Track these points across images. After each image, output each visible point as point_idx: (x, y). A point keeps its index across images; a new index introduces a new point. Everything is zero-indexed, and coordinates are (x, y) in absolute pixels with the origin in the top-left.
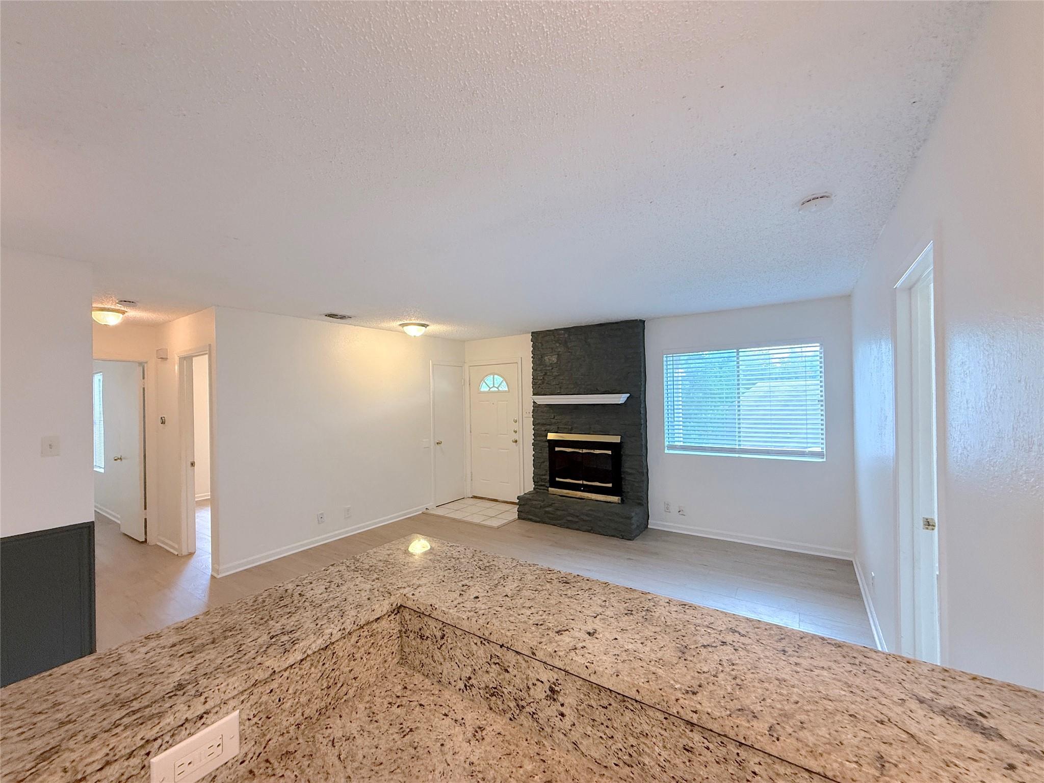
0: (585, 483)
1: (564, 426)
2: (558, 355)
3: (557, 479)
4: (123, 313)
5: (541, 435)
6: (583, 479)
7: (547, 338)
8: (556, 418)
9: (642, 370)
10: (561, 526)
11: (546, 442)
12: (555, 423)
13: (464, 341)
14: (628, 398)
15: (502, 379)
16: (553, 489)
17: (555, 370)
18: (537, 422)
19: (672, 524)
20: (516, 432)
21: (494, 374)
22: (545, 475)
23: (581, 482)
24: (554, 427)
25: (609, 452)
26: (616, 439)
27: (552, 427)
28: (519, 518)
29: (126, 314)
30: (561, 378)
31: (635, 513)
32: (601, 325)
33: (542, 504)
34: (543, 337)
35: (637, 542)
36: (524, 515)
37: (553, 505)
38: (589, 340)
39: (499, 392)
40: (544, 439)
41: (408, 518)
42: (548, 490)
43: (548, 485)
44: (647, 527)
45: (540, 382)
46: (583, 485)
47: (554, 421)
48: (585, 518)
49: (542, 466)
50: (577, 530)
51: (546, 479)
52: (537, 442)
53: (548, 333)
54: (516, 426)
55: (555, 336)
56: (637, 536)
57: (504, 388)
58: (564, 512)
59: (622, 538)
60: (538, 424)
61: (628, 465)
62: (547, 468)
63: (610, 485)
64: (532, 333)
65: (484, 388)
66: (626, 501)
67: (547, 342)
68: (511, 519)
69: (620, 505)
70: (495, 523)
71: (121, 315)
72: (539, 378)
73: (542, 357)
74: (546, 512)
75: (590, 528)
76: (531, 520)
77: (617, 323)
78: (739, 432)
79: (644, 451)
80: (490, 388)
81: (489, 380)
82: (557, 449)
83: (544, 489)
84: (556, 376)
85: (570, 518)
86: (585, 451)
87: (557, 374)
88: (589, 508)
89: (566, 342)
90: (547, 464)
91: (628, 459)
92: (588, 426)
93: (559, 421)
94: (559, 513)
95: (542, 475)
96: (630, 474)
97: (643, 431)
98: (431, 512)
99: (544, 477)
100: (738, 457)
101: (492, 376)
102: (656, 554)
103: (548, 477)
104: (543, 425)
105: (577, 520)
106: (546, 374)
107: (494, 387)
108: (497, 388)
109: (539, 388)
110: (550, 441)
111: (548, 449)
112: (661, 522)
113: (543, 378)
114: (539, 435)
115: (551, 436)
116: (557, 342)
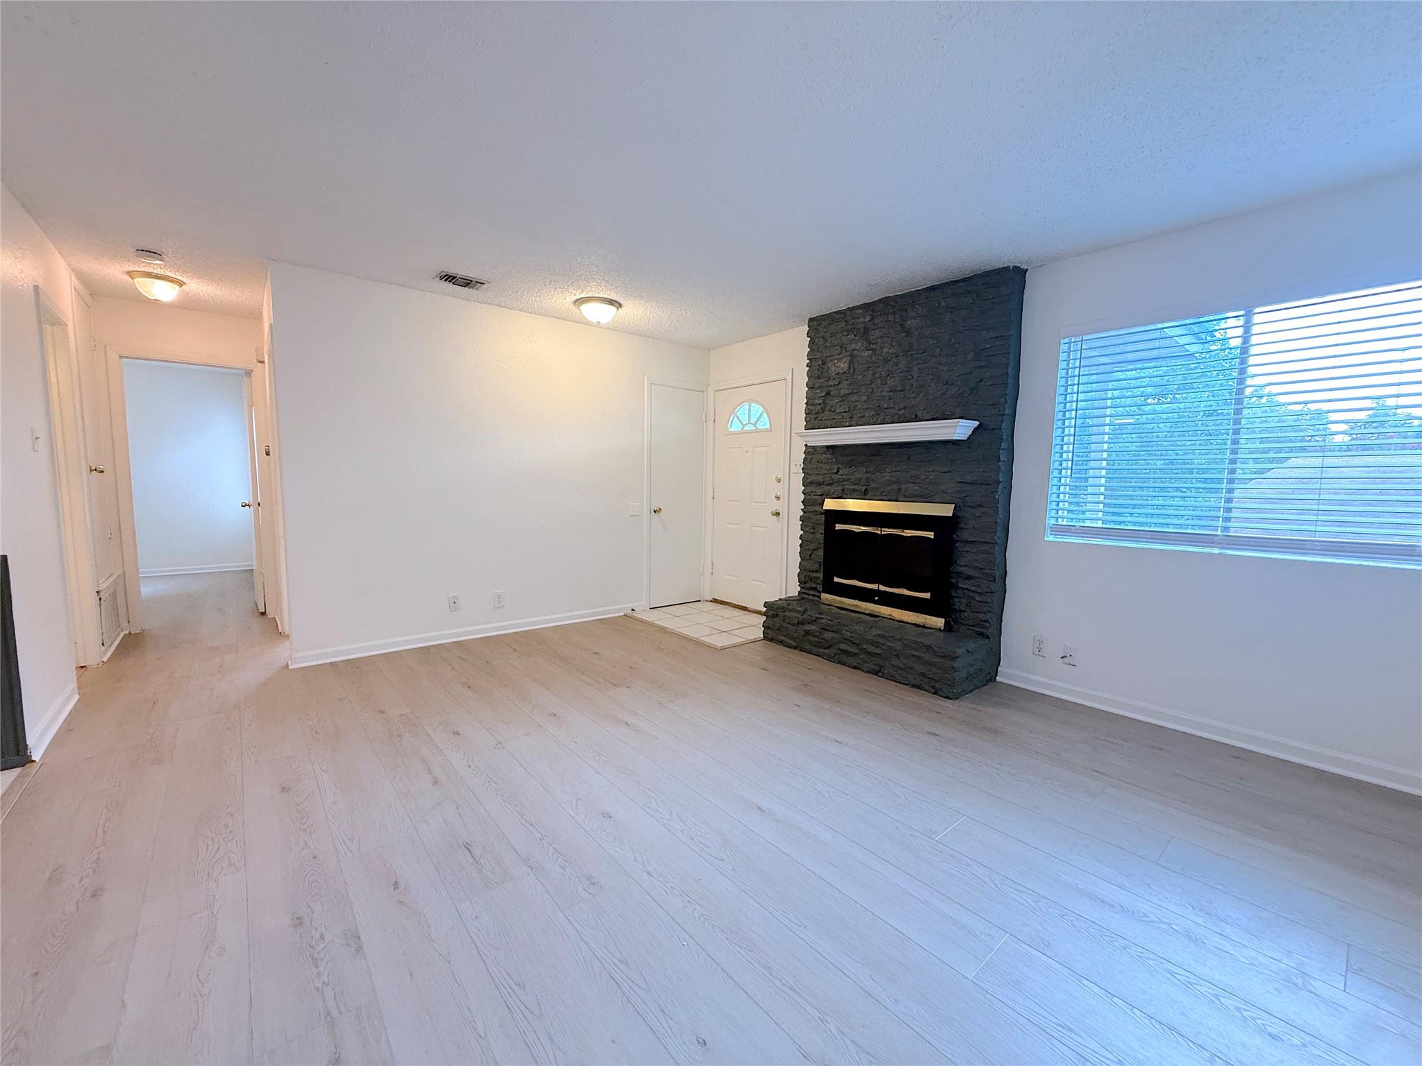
0: (882, 588)
1: (852, 487)
2: (851, 355)
3: (836, 579)
4: (181, 284)
5: (814, 503)
6: (879, 583)
7: (833, 328)
8: (841, 472)
9: (1011, 371)
10: (829, 658)
11: (822, 514)
12: (839, 482)
13: (710, 350)
14: (975, 430)
15: (762, 409)
16: (828, 596)
17: (844, 385)
18: (809, 481)
19: (1047, 680)
20: (778, 498)
21: (750, 401)
22: (816, 571)
23: (874, 587)
24: (837, 489)
25: (931, 535)
26: (946, 510)
27: (833, 489)
28: (765, 638)
29: (184, 287)
30: (854, 399)
31: (966, 652)
32: (932, 289)
33: (801, 617)
34: (826, 327)
35: (962, 703)
36: (771, 634)
37: (819, 621)
38: (909, 322)
39: (757, 431)
40: (818, 508)
41: (599, 620)
42: (820, 597)
43: (820, 588)
44: (991, 678)
45: (818, 408)
46: (878, 592)
47: (836, 477)
48: (871, 649)
49: (813, 556)
50: (855, 668)
51: (818, 579)
52: (807, 515)
53: (836, 316)
54: (780, 489)
55: (847, 321)
56: (965, 692)
57: (764, 424)
58: (835, 635)
59: (935, 693)
60: (811, 483)
61: (966, 560)
62: (821, 560)
63: (927, 595)
64: (811, 320)
65: (736, 427)
66: (955, 627)
67: (833, 334)
68: (751, 637)
69: (942, 635)
70: (721, 641)
71: (177, 288)
72: (816, 401)
73: (824, 363)
74: (807, 633)
75: (878, 669)
76: (781, 642)
77: (964, 280)
78: (1227, 519)
79: (1000, 533)
80: (744, 426)
81: (742, 412)
82: (838, 527)
83: (814, 595)
84: (845, 395)
85: (843, 646)
86: (886, 531)
87: (846, 392)
88: (879, 632)
89: (866, 330)
90: (821, 553)
91: (967, 549)
92: (894, 487)
93: (845, 477)
94: (828, 635)
95: (813, 571)
96: (969, 578)
97: (1000, 496)
98: (638, 616)
99: (815, 575)
100: (1220, 554)
101: (747, 407)
102: (996, 732)
103: (821, 575)
104: (819, 484)
105: (857, 651)
106: (828, 394)
107: (749, 423)
108: (755, 425)
109: (815, 418)
110: (827, 511)
111: (823, 527)
112: (1026, 675)
113: (824, 403)
114: (811, 502)
115: (830, 504)
116: (849, 332)
